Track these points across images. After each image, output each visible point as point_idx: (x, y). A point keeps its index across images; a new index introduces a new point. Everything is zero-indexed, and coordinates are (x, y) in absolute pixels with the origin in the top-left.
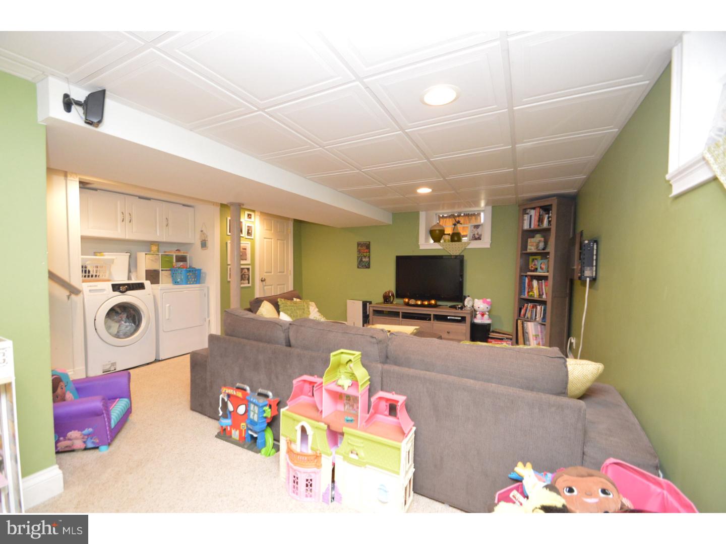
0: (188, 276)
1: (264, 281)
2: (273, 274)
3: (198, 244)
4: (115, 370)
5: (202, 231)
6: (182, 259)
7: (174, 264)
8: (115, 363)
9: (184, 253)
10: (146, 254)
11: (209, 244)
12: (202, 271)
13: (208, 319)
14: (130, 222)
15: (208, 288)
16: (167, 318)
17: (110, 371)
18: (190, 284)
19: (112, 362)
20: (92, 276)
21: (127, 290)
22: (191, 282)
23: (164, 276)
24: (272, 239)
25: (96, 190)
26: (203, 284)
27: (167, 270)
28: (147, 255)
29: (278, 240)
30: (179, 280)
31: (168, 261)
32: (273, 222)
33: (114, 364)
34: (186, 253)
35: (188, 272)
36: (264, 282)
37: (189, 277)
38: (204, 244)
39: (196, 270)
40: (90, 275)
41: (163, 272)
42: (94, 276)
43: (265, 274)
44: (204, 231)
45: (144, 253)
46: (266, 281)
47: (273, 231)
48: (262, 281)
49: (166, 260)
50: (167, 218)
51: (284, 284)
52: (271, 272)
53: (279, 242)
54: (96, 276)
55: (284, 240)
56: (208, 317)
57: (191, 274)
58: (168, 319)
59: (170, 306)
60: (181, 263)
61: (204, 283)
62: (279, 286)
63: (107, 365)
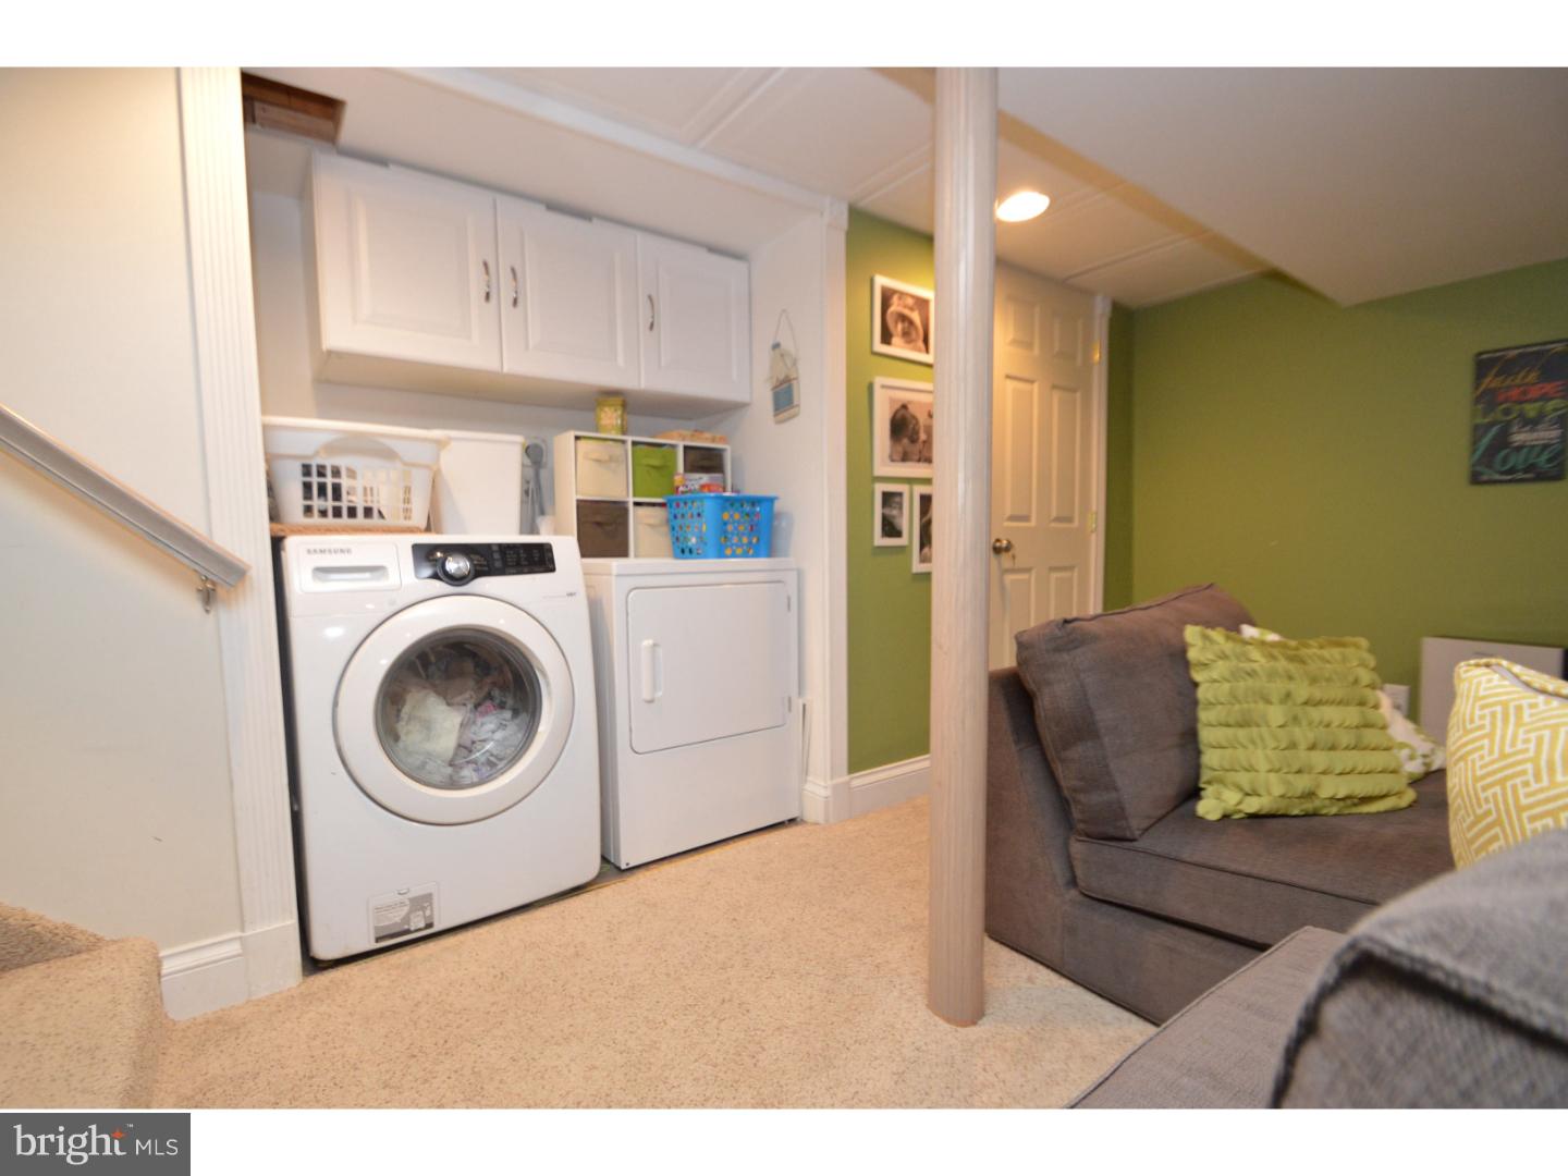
0: (725, 524)
1: (1008, 549)
2: (1033, 523)
3: (763, 399)
4: (429, 926)
5: (776, 346)
6: (706, 460)
7: (678, 479)
8: (428, 898)
9: (713, 440)
10: (577, 438)
11: (805, 393)
12: (777, 506)
13: (801, 702)
14: (515, 302)
15: (800, 574)
16: (646, 695)
17: (408, 932)
18: (734, 555)
19: (412, 895)
20: (352, 512)
21: (478, 573)
22: (739, 551)
23: (642, 525)
24: (1031, 382)
25: (381, 161)
26: (783, 559)
27: (653, 505)
28: (581, 443)
29: (1054, 387)
30: (694, 540)
31: (654, 467)
32: (1037, 310)
33: (422, 902)
34: (723, 440)
35: (723, 509)
36: (1005, 557)
37: (730, 528)
38: (784, 398)
39: (754, 501)
40: (344, 505)
41: (642, 511)
42: (360, 512)
43: (1007, 524)
44: (787, 345)
45: (572, 434)
46: (1017, 550)
47: (1036, 351)
48: (997, 550)
49: (651, 463)
50: (650, 298)
51: (1071, 568)
52: (1026, 518)
53: (1056, 396)
54: (368, 512)
55: (1074, 391)
56: (800, 693)
57: (737, 516)
58: (651, 701)
59: (655, 645)
60: (705, 478)
61: (786, 555)
62: (1054, 575)
63: (390, 907)
